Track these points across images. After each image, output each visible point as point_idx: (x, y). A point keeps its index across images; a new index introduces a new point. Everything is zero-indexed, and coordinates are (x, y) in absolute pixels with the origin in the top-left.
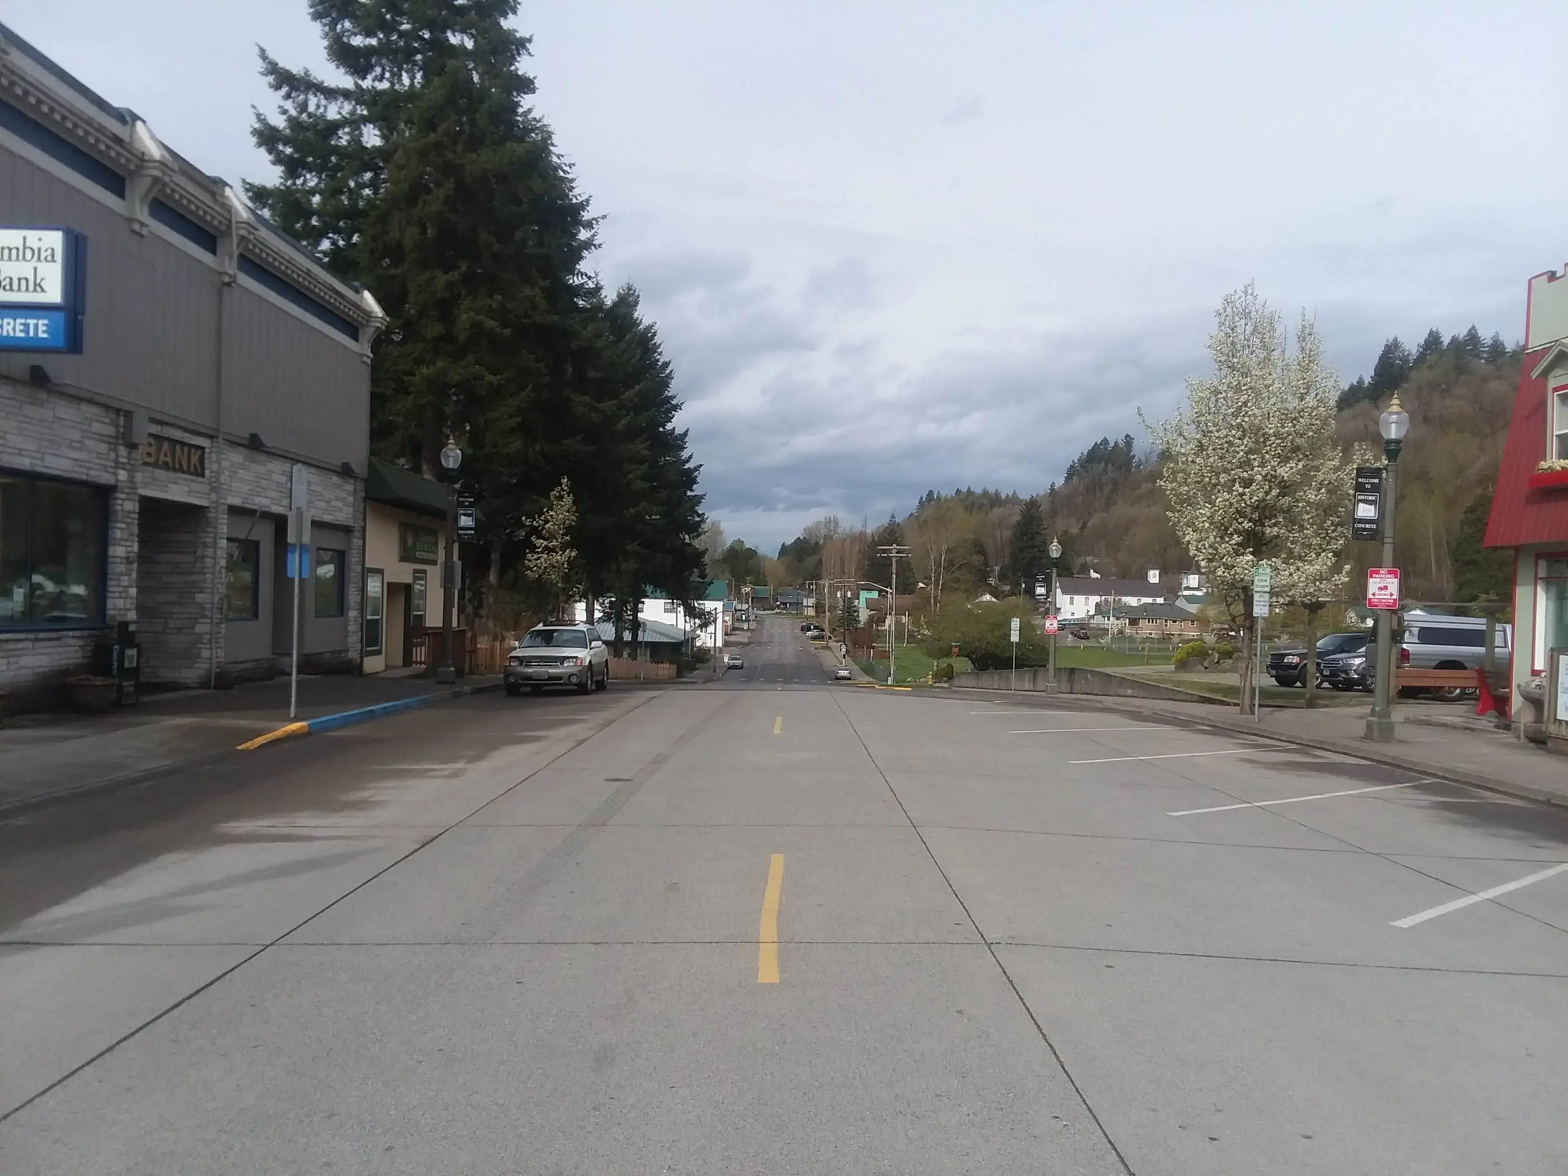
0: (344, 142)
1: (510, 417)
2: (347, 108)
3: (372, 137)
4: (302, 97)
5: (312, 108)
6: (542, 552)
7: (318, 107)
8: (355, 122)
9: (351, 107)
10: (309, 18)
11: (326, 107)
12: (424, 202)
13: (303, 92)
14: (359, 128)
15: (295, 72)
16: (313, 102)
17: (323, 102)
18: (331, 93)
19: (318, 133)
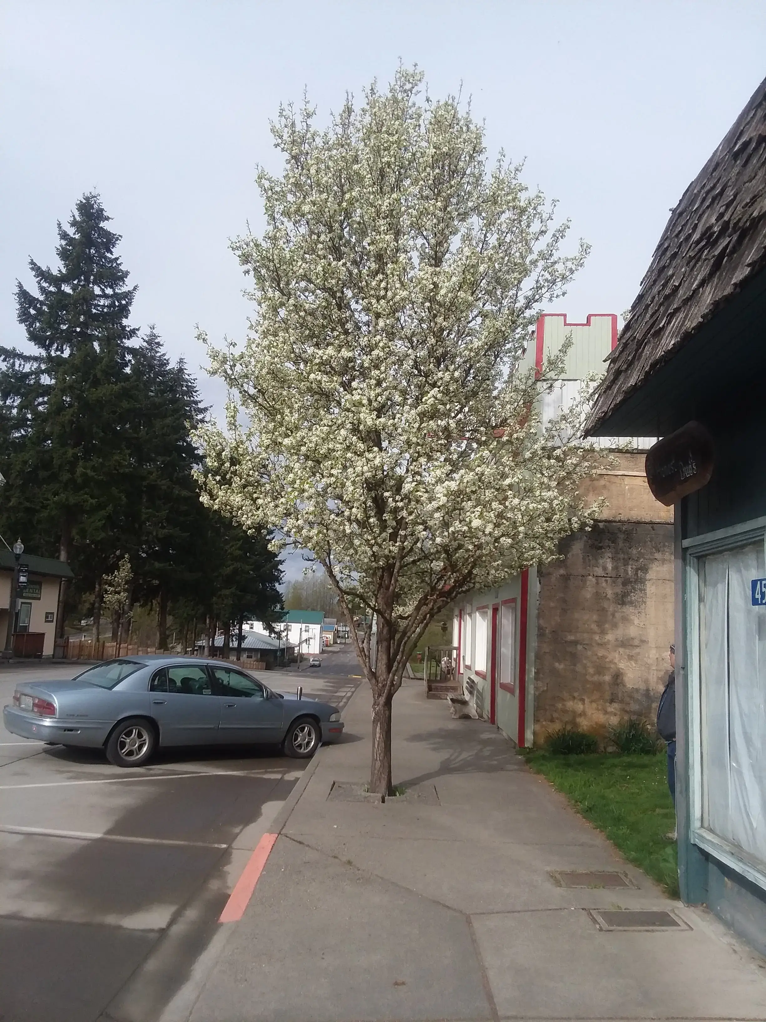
0: (32, 382)
1: (99, 520)
2: (35, 365)
3: (46, 380)
4: (12, 361)
5: (17, 367)
6: (110, 594)
7: (20, 365)
8: (38, 372)
9: (37, 365)
10: (18, 322)
11: (24, 365)
12: (63, 415)
13: (12, 358)
14: (39, 376)
15: (9, 349)
16: (17, 363)
17: (23, 363)
18: (27, 359)
19: (18, 379)
